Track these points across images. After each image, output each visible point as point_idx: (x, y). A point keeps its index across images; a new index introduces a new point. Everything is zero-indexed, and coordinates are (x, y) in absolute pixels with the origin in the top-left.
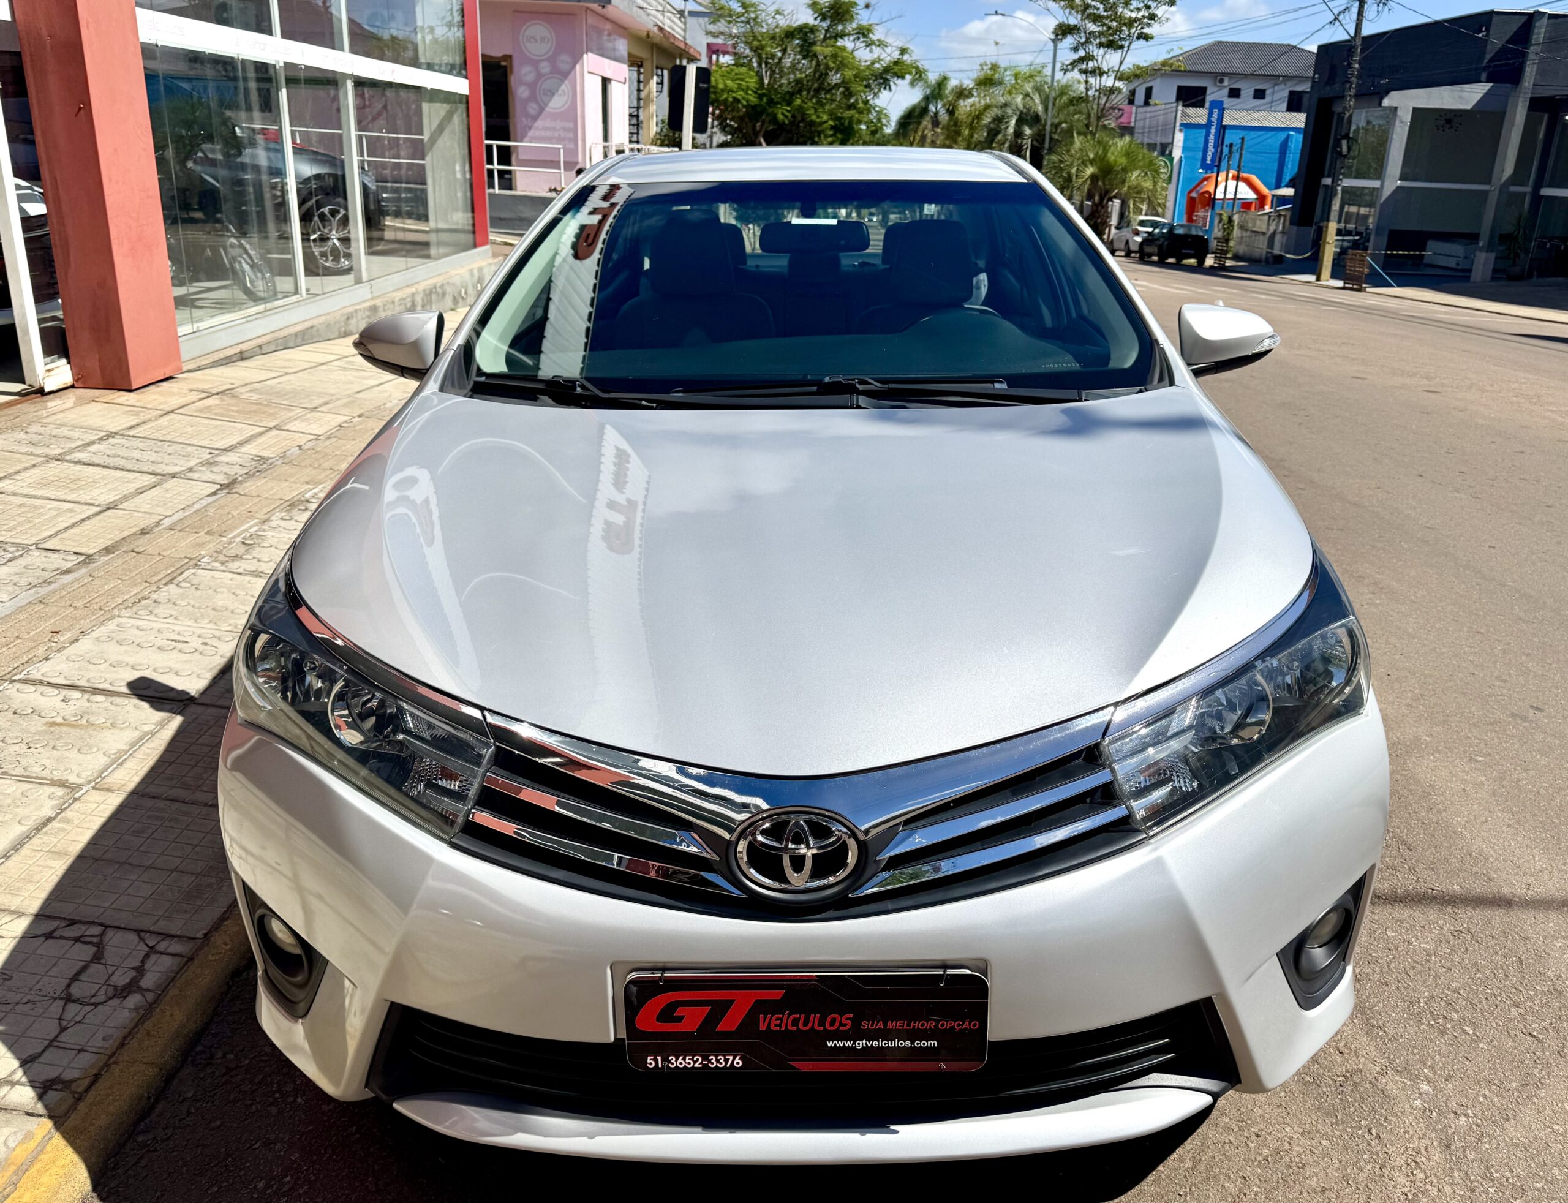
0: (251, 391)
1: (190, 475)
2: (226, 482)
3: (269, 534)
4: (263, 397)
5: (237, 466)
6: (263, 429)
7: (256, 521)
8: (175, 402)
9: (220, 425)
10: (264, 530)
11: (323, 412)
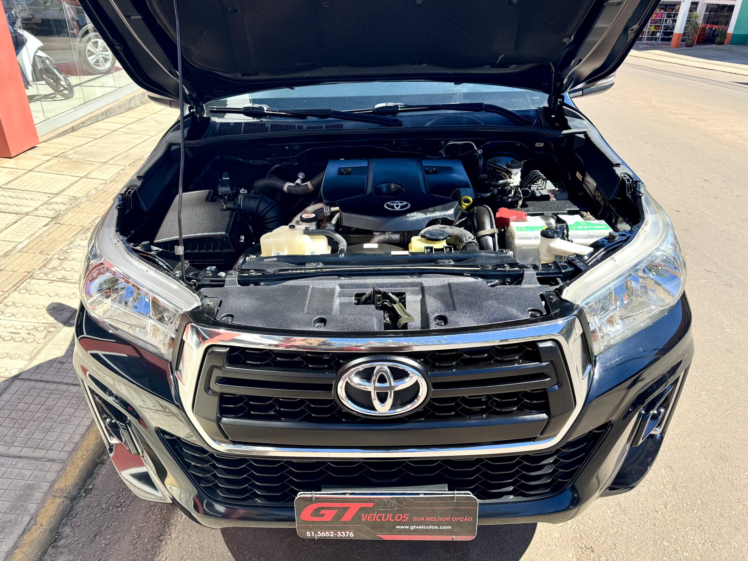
5: (62, 205)
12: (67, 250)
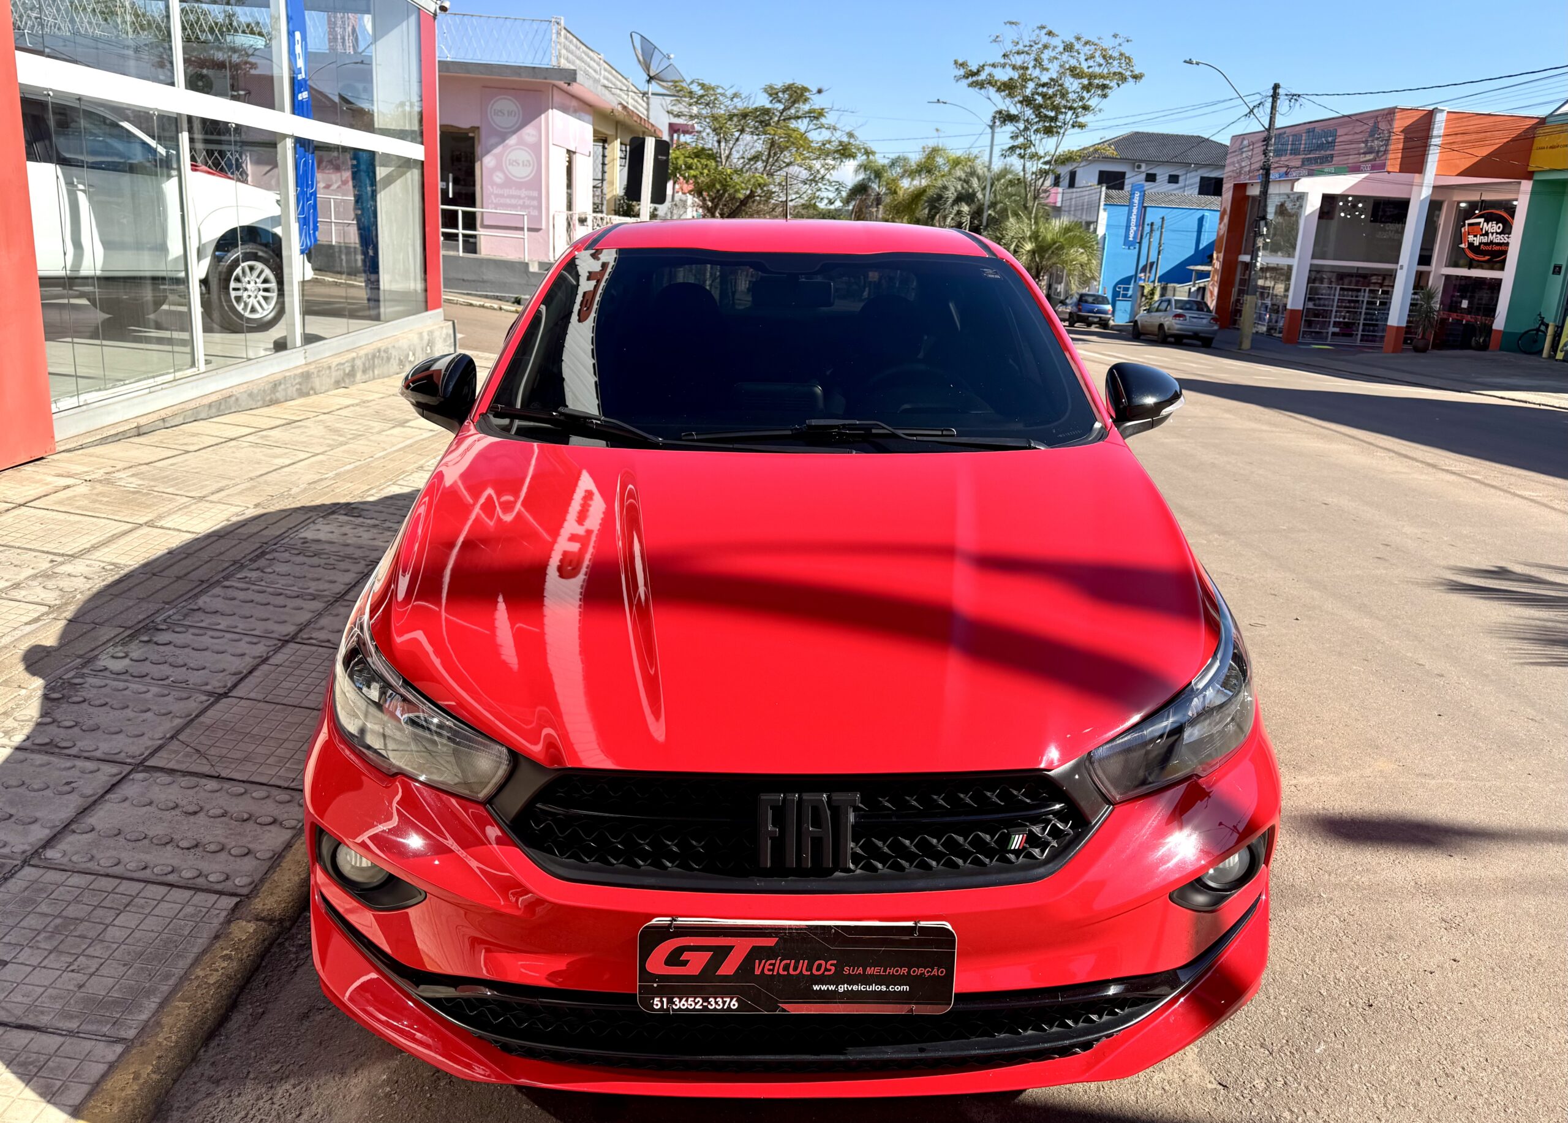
0: (133, 475)
1: (14, 594)
2: (57, 602)
3: (91, 680)
4: (146, 482)
5: (82, 579)
6: (130, 526)
7: (79, 660)
8: (31, 492)
9: (79, 522)
10: (83, 676)
11: (212, 502)
12: (73, 678)
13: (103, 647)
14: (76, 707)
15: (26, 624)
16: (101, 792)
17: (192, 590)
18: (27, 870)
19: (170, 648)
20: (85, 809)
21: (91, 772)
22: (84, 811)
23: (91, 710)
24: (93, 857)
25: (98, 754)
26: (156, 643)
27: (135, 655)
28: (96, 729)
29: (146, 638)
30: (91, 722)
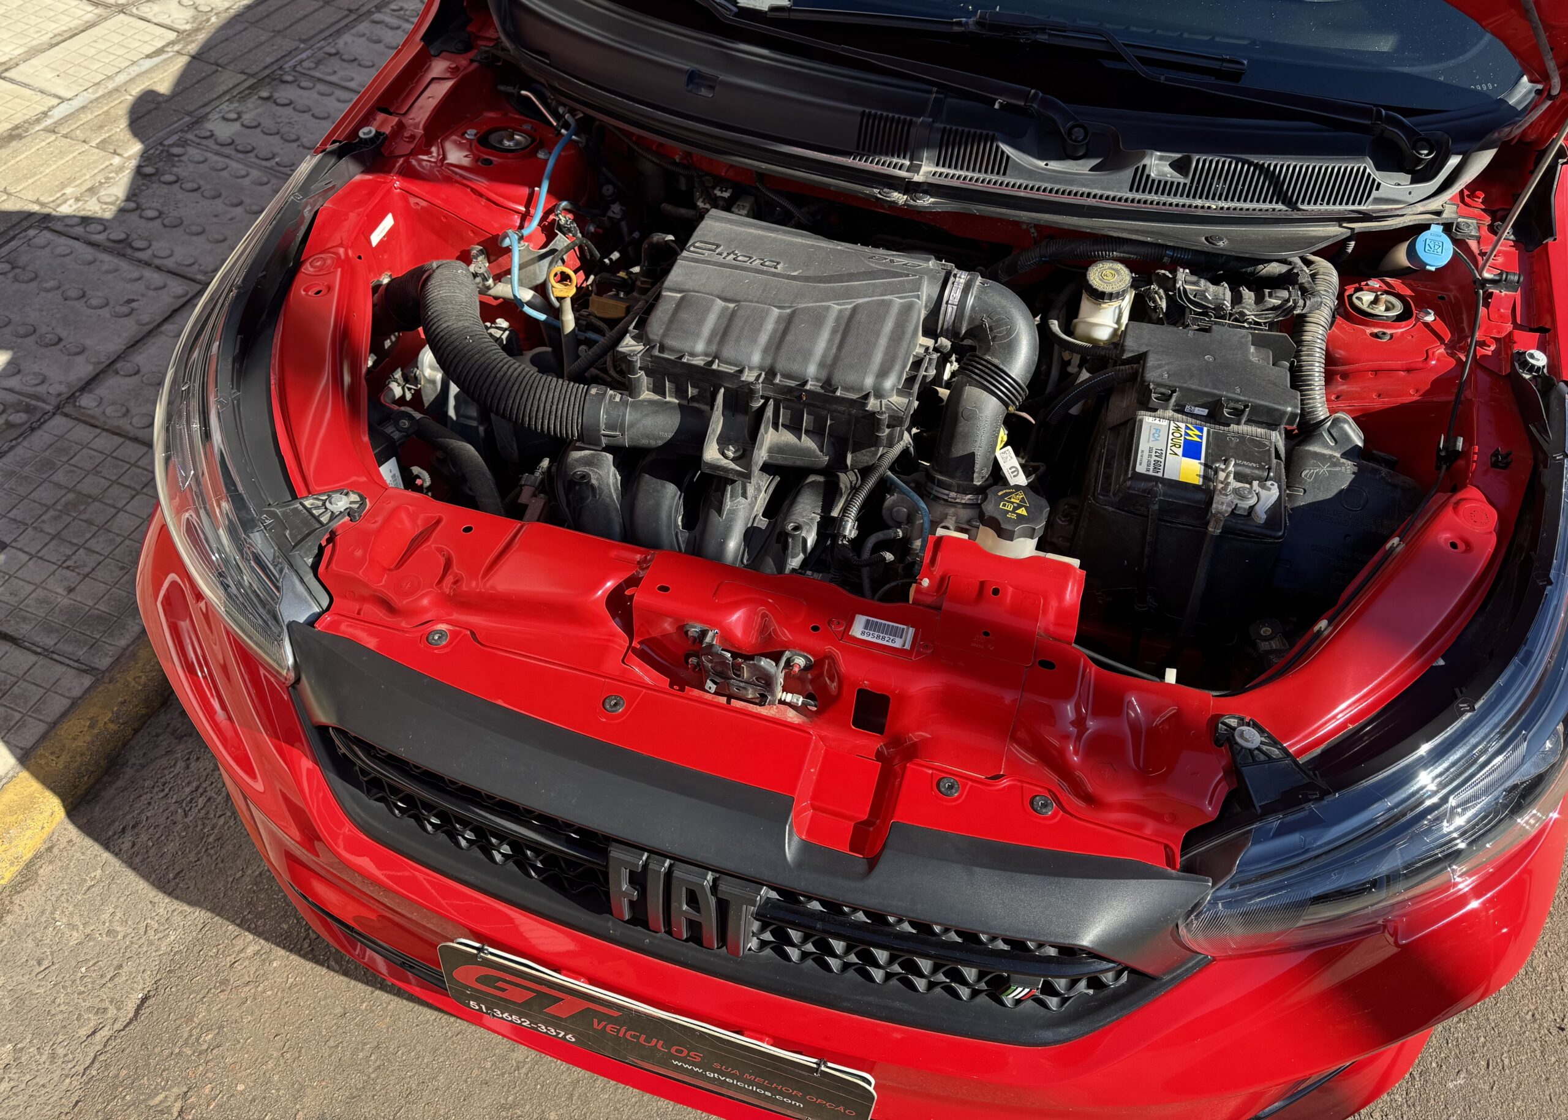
13: (217, 103)
14: (165, 189)
15: (148, 56)
16: (159, 319)
17: (337, 22)
18: (59, 420)
19: (288, 111)
20: (137, 342)
21: (157, 289)
22: (135, 345)
23: (181, 195)
24: (128, 411)
25: (170, 263)
26: (275, 102)
27: (247, 118)
28: (178, 224)
29: (265, 94)
30: (176, 214)
